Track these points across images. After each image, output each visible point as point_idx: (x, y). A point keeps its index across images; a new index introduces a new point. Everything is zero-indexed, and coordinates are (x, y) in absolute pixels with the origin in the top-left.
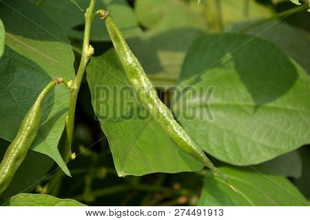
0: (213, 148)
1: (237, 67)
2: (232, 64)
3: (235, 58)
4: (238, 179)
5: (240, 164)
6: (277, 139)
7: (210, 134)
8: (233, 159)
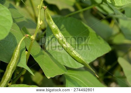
0: (65, 63)
1: (67, 29)
2: (65, 29)
3: (65, 26)
4: (76, 74)
5: (76, 68)
6: (88, 56)
7: (63, 57)
8: (73, 66)
